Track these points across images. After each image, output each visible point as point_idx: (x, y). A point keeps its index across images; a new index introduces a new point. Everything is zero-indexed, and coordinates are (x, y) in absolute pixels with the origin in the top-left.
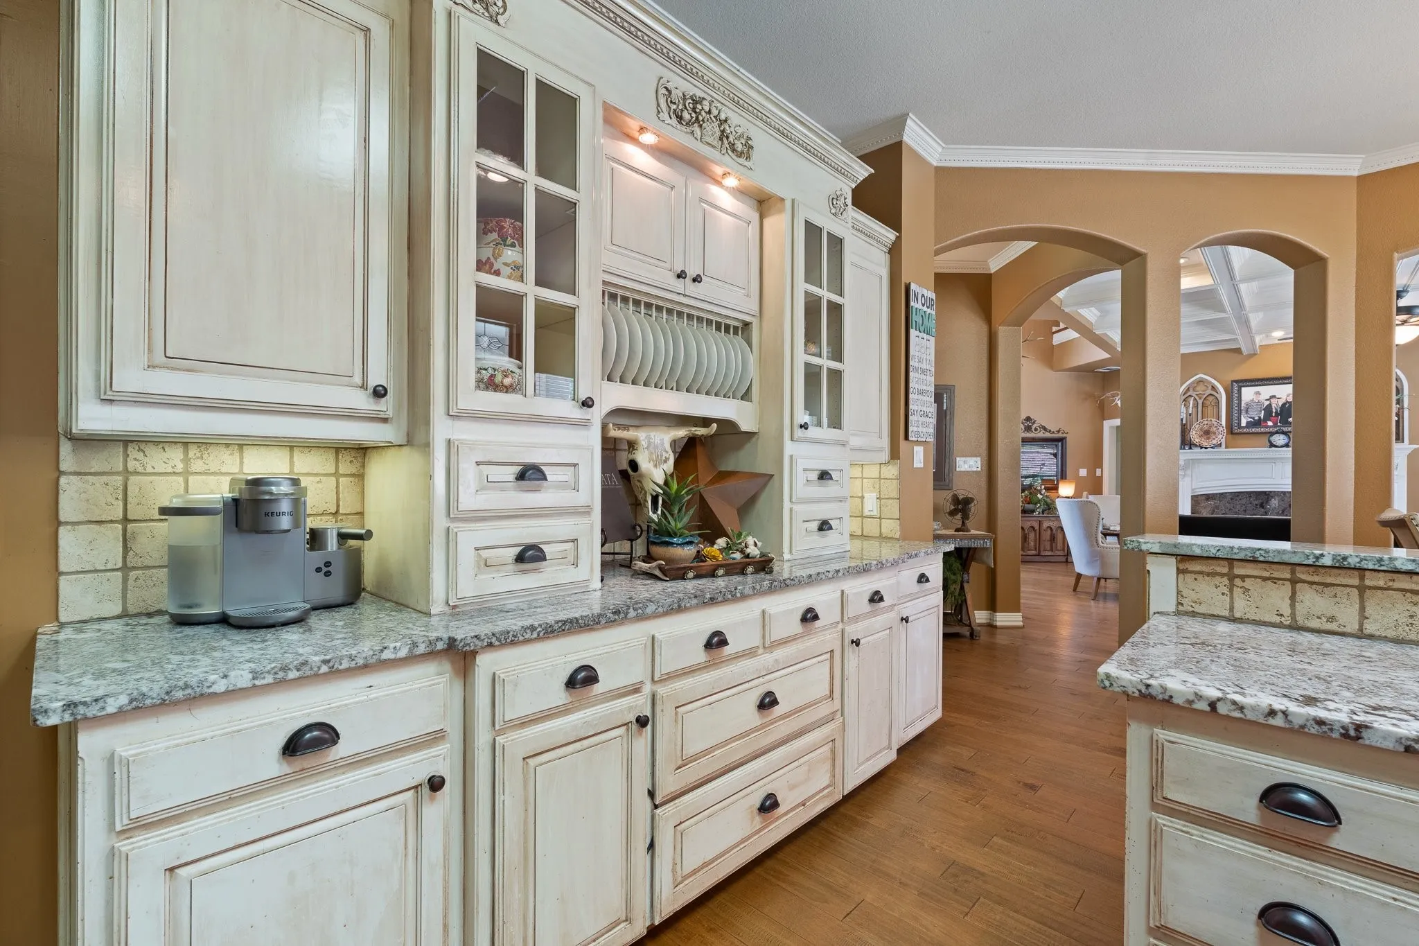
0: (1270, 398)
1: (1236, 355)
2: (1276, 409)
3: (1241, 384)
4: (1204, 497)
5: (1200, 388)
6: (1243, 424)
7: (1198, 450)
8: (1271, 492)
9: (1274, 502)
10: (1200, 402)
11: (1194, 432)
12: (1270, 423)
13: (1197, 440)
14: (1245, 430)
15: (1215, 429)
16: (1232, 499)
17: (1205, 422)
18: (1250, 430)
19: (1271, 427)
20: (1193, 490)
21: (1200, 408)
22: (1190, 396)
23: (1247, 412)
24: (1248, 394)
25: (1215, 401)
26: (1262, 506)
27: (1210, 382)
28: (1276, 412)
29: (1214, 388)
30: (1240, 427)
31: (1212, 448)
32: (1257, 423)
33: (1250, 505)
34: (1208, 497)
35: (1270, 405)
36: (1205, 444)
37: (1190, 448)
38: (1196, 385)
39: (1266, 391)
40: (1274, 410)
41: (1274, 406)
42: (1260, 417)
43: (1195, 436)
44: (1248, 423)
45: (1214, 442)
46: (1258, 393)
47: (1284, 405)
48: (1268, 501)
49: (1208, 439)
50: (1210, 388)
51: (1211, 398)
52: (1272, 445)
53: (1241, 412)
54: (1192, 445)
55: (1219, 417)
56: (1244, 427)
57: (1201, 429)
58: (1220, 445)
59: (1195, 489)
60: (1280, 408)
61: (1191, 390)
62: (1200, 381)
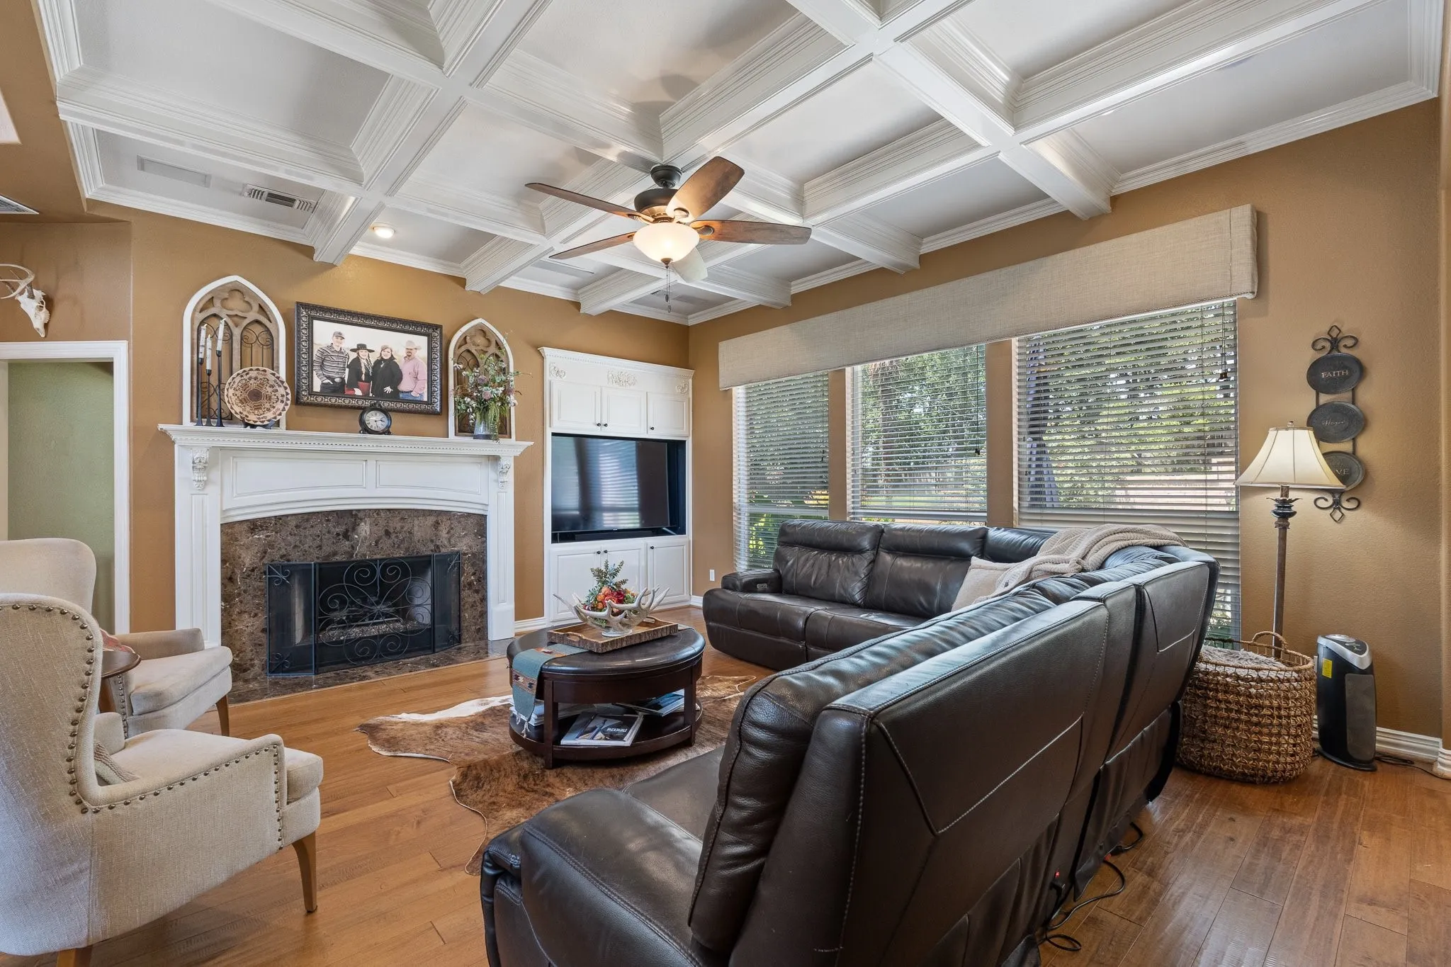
0: (358, 349)
1: (302, 257)
2: (366, 368)
3: (313, 313)
4: (245, 526)
5: (236, 305)
6: (317, 388)
7: (240, 429)
8: (359, 511)
9: (365, 529)
10: (237, 332)
11: (231, 391)
12: (358, 392)
13: (238, 409)
14: (319, 399)
15: (270, 390)
16: (297, 527)
17: (253, 374)
18: (327, 400)
19: (358, 398)
20: (224, 512)
21: (236, 346)
22: (215, 315)
23: (322, 367)
24: (324, 333)
25: (264, 335)
26: (346, 536)
27: (256, 297)
28: (367, 374)
29: (262, 309)
30: (312, 393)
31: (264, 426)
32: (336, 389)
33: (327, 536)
34: (254, 526)
35: (357, 360)
36: (252, 418)
37: (221, 425)
38: (226, 295)
39: (353, 335)
40: (364, 370)
41: (363, 362)
42: (343, 379)
43: (232, 399)
44: (324, 386)
45: (270, 415)
46: (339, 336)
47: (378, 362)
48: (354, 527)
49: (258, 408)
50: (256, 308)
51: (257, 329)
52: (366, 430)
53: (312, 366)
54: (225, 418)
55: (273, 365)
56: (317, 394)
57: (245, 386)
58: (278, 424)
59: (227, 510)
60: (373, 368)
61: (217, 303)
62: (236, 290)
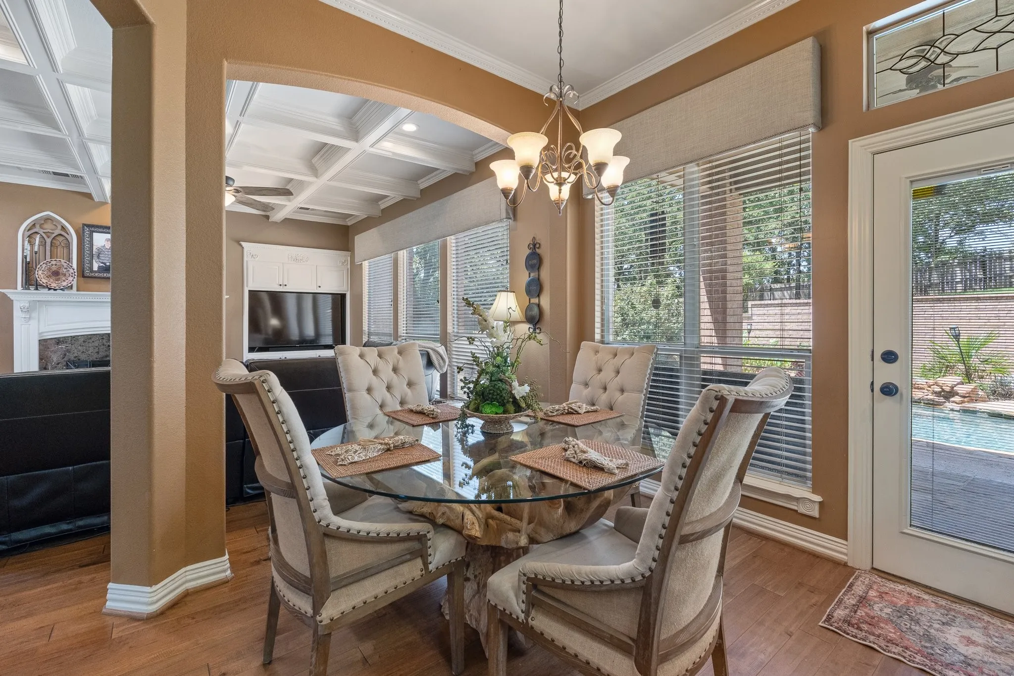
1: (87, 199)
3: (93, 229)
4: (52, 342)
5: (48, 227)
6: (95, 268)
7: (46, 291)
10: (48, 241)
11: (40, 272)
13: (44, 281)
14: (96, 275)
15: (65, 270)
16: (84, 342)
17: (54, 263)
18: (101, 275)
20: (40, 334)
21: (48, 248)
22: (36, 233)
23: (98, 257)
25: (65, 241)
27: (60, 222)
29: (63, 228)
31: (61, 289)
32: (108, 269)
33: (102, 347)
34: (58, 341)
36: (54, 285)
37: (37, 289)
38: (42, 222)
43: (40, 275)
44: (99, 267)
45: (64, 284)
46: (109, 240)
49: (57, 280)
50: (60, 227)
51: (61, 239)
53: (93, 257)
54: (37, 286)
55: (69, 259)
56: (95, 272)
57: (49, 269)
58: (71, 287)
59: (42, 333)
61: (37, 226)
62: (48, 219)
